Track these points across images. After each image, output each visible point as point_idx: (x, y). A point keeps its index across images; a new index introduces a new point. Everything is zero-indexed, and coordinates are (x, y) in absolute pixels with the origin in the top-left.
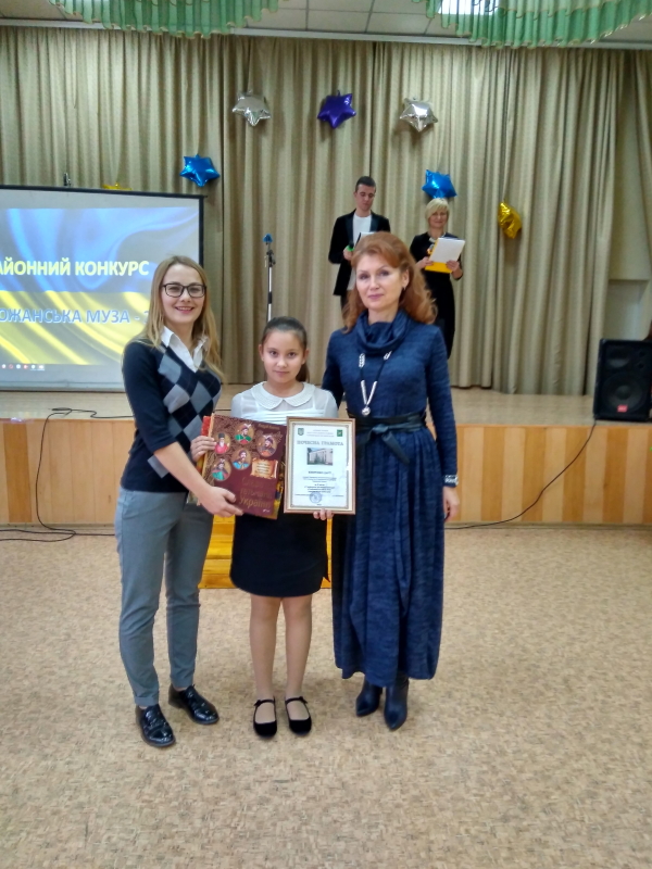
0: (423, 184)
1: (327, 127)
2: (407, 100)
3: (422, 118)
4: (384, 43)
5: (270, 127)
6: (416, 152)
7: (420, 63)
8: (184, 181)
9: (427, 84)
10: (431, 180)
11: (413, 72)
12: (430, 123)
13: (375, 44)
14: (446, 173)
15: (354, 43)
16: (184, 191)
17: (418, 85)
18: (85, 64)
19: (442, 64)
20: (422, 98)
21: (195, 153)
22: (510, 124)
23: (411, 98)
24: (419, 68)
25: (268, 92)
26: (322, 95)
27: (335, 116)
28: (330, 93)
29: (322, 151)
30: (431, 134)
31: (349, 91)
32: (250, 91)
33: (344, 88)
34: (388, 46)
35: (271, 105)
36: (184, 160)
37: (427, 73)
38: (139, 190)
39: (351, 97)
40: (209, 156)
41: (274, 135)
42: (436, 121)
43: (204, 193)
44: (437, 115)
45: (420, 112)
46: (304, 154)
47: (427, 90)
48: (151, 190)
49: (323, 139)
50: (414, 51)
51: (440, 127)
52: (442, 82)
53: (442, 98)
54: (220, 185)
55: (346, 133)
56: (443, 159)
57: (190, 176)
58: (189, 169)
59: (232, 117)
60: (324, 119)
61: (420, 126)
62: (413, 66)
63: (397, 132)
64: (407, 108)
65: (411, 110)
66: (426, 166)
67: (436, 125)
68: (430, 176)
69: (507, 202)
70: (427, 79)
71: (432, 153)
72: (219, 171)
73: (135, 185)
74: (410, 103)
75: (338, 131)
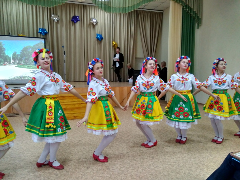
0: (96, 37)
1: (73, 23)
3: (95, 22)
4: (85, 5)
5: (60, 22)
6: (94, 29)
7: (94, 10)
8: (39, 34)
10: (98, 36)
11: (92, 12)
12: (97, 23)
13: (83, 5)
14: (101, 34)
15: (79, 4)
16: (39, 37)
17: (94, 14)
19: (99, 11)
20: (95, 18)
22: (114, 24)
23: (92, 18)
24: (94, 11)
25: (59, 14)
26: (72, 15)
27: (75, 21)
28: (74, 15)
29: (72, 28)
30: (97, 26)
31: (78, 15)
32: (55, 14)
33: (77, 14)
34: (86, 6)
35: (60, 17)
36: (39, 29)
37: (95, 12)
38: (28, 36)
39: (79, 16)
40: (45, 28)
41: (61, 24)
42: (98, 23)
43: (44, 37)
44: (98, 21)
45: (94, 21)
46: (68, 29)
47: (96, 16)
48: (31, 36)
49: (73, 25)
50: (92, 7)
52: (99, 14)
53: (99, 18)
54: (48, 35)
55: (78, 24)
56: (100, 31)
59: (51, 20)
60: (73, 21)
61: (95, 24)
62: (92, 11)
63: (90, 25)
64: (91, 20)
65: (92, 20)
66: (96, 33)
67: (98, 24)
68: (97, 35)
69: (114, 41)
71: (98, 29)
72: (48, 32)
73: (26, 35)
74: (92, 19)
75: (76, 24)
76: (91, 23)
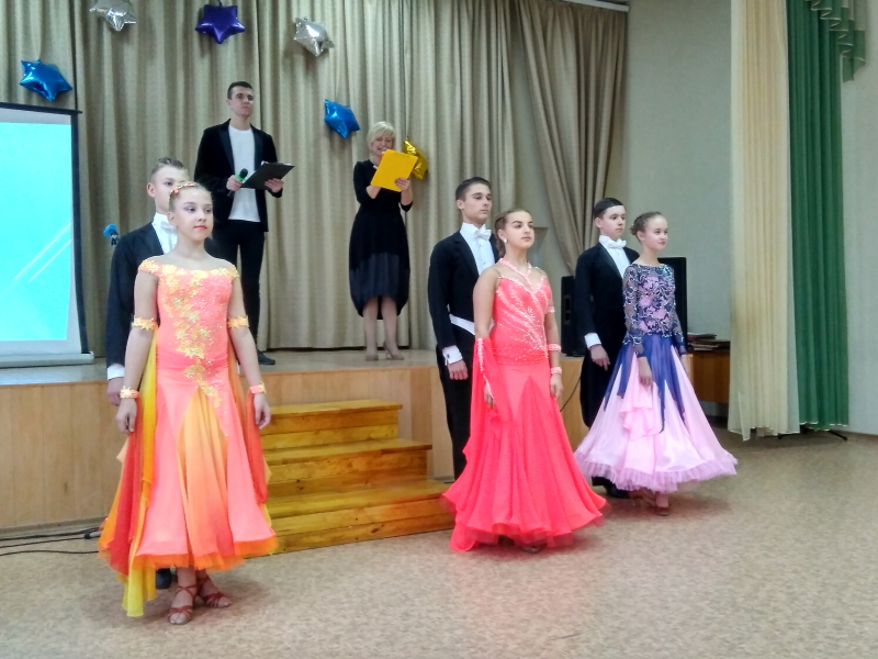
0: (323, 116)
1: (207, 40)
3: (317, 41)
6: (311, 77)
9: (318, 5)
10: (331, 111)
12: (326, 46)
14: (346, 103)
17: (308, 4)
20: (314, 18)
21: (36, 57)
27: (219, 29)
28: (207, 2)
39: (234, 9)
40: (56, 64)
41: (140, 44)
42: (332, 46)
44: (332, 40)
46: (179, 69)
47: (318, 10)
49: (202, 52)
51: (335, 54)
52: (334, 4)
53: (335, 22)
58: (30, 78)
60: (203, 30)
61: (317, 51)
64: (298, 28)
66: (324, 96)
68: (329, 107)
69: (411, 140)
75: (221, 48)
76: (297, 43)
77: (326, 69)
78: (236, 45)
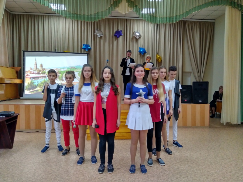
0: (139, 50)
1: (116, 38)
2: (134, 32)
3: (138, 36)
4: (129, 19)
5: (103, 37)
6: (137, 43)
8: (83, 50)
9: (139, 28)
12: (140, 37)
13: (127, 19)
14: (144, 48)
15: (122, 19)
16: (83, 52)
17: (137, 28)
18: (60, 23)
19: (142, 24)
20: (138, 31)
21: (85, 43)
22: (158, 37)
25: (102, 30)
26: (115, 31)
27: (118, 35)
28: (117, 30)
29: (115, 43)
32: (98, 29)
33: (120, 29)
35: (103, 33)
36: (83, 45)
37: (139, 26)
38: (72, 52)
39: (122, 31)
40: (89, 44)
41: (104, 39)
42: (141, 36)
43: (88, 53)
44: (141, 35)
45: (138, 34)
46: (111, 44)
48: (75, 52)
49: (115, 40)
50: (136, 21)
51: (142, 38)
52: (142, 26)
53: (142, 31)
54: (91, 51)
55: (121, 39)
56: (143, 45)
57: (84, 49)
58: (84, 47)
59: (94, 35)
60: (115, 36)
61: (138, 38)
62: (136, 24)
63: (132, 39)
65: (135, 34)
66: (139, 46)
69: (158, 54)
70: (139, 27)
71: (141, 43)
72: (91, 47)
73: (71, 51)
74: (135, 32)
75: (119, 39)
76: (134, 37)
77: (140, 41)
78: (122, 38)
